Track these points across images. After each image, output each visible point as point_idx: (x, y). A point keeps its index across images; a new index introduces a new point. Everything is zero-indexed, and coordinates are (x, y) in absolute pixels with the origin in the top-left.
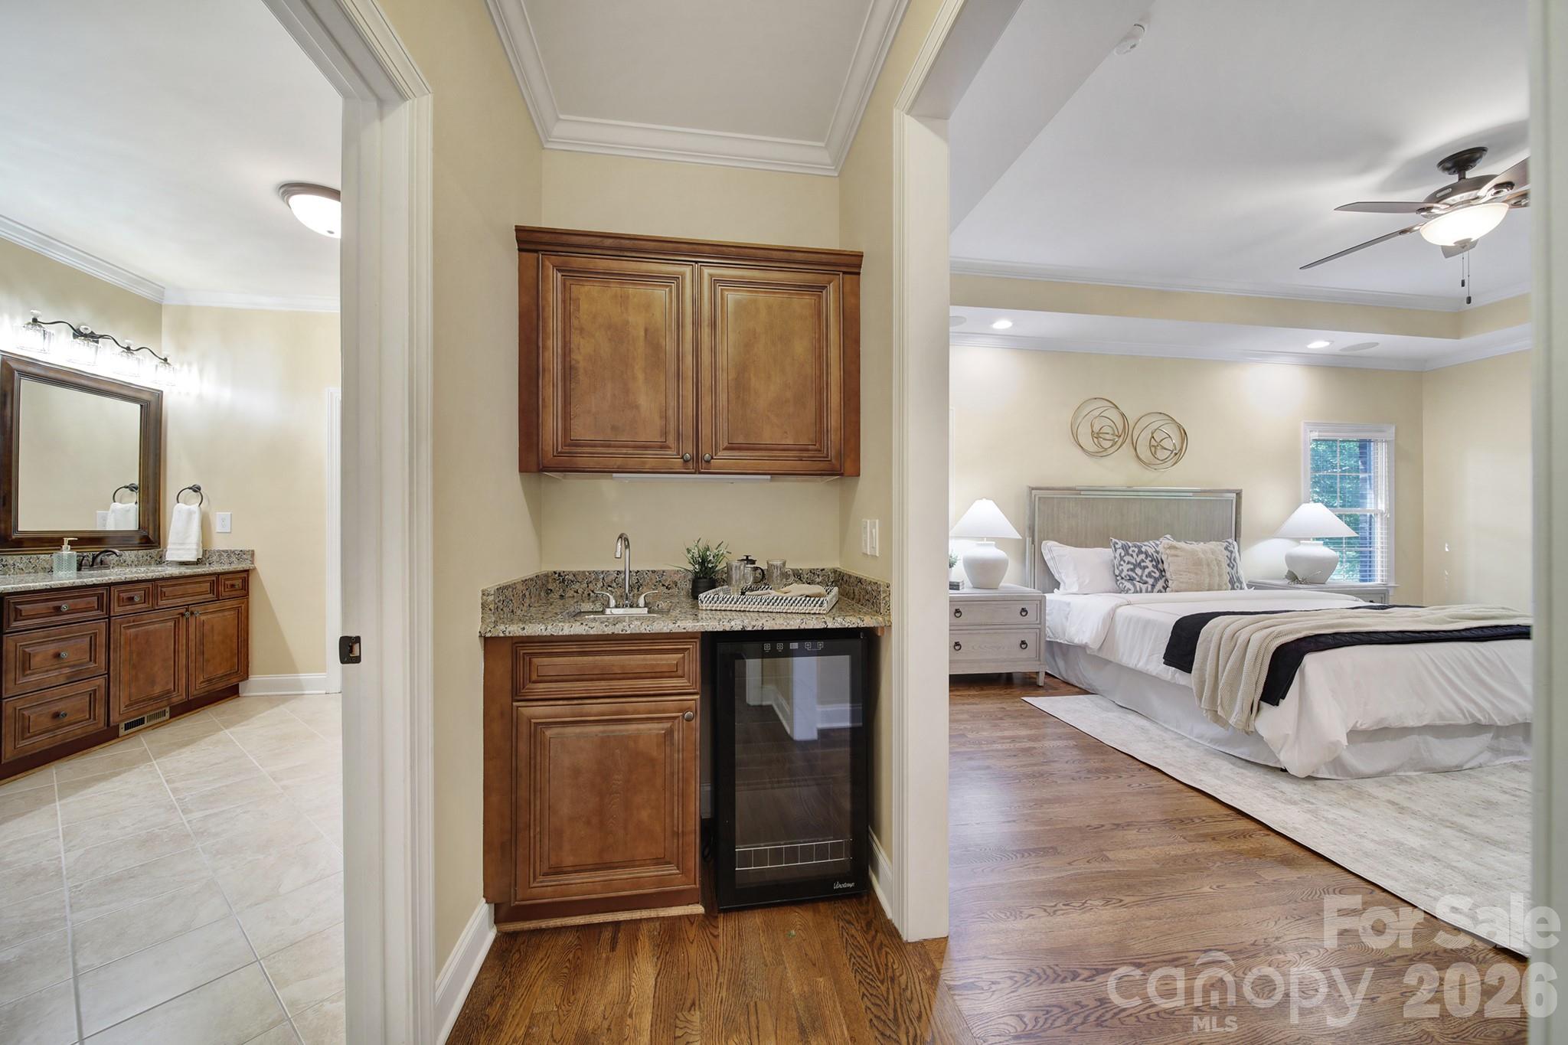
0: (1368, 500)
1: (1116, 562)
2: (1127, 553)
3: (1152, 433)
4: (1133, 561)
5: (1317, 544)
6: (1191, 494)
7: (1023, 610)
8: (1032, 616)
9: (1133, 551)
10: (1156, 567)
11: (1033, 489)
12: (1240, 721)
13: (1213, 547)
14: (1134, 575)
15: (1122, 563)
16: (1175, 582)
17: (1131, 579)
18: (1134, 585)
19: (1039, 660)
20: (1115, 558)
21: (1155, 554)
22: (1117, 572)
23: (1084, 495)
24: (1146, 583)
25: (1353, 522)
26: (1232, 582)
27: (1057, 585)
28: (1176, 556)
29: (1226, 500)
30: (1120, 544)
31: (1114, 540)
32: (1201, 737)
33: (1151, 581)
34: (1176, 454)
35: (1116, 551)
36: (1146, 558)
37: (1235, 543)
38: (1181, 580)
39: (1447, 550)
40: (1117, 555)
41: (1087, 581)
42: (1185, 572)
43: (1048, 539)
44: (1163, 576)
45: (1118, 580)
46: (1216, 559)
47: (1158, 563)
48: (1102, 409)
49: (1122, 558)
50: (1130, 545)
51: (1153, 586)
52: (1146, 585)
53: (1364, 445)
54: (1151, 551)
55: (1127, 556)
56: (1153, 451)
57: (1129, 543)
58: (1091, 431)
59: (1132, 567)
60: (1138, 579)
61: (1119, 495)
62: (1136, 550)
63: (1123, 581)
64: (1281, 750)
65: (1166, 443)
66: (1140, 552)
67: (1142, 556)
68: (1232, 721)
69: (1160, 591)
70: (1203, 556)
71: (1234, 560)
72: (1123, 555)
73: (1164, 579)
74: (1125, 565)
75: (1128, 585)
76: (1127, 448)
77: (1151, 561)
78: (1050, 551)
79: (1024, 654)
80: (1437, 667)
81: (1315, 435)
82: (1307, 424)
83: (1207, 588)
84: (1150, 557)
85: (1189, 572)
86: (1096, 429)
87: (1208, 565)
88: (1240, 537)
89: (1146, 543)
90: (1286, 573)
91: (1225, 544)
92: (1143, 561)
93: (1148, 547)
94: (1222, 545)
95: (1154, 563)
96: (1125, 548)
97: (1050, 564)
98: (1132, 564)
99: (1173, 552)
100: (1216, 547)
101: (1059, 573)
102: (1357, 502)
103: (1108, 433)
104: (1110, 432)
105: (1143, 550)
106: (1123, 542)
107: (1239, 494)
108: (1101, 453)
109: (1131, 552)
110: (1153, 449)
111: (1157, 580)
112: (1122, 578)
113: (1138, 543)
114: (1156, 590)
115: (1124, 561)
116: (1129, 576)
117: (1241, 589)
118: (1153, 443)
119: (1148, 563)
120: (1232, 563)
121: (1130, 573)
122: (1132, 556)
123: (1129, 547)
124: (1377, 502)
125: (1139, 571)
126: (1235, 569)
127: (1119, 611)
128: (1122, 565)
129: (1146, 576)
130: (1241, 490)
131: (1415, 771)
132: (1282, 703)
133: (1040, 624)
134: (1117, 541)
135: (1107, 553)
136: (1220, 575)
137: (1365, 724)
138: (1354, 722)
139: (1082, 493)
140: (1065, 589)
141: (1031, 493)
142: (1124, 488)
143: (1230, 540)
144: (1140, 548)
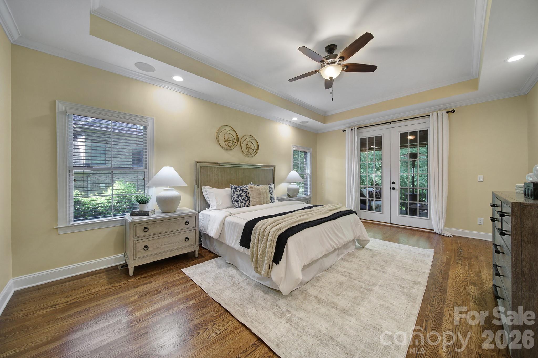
0: (306, 170)
1: (232, 194)
2: (236, 191)
3: (247, 143)
4: (238, 194)
5: (295, 184)
6: (260, 167)
7: (187, 222)
8: (191, 224)
9: (238, 190)
10: (246, 196)
11: (198, 162)
12: (265, 273)
13: (265, 187)
14: (238, 200)
15: (234, 195)
16: (252, 202)
17: (237, 201)
18: (238, 204)
19: (196, 245)
20: (232, 192)
21: (246, 190)
22: (233, 199)
23: (221, 166)
24: (242, 202)
25: (303, 177)
26: (271, 199)
27: (208, 206)
28: (253, 191)
29: (271, 169)
30: (233, 186)
31: (231, 185)
32: (254, 277)
33: (244, 202)
34: (255, 151)
35: (232, 189)
36: (243, 192)
37: (273, 184)
38: (254, 201)
39: (322, 185)
40: (233, 192)
41: (221, 203)
42: (256, 197)
43: (205, 185)
44: (249, 199)
45: (233, 202)
46: (266, 192)
47: (247, 194)
48: (228, 130)
49: (234, 193)
50: (237, 187)
51: (245, 204)
52: (242, 204)
53: (305, 153)
54: (244, 189)
55: (236, 192)
56: (248, 150)
57: (237, 186)
58: (223, 139)
59: (238, 196)
60: (240, 201)
61: (235, 166)
62: (239, 189)
63: (235, 202)
64: (280, 284)
65: (252, 147)
66: (241, 190)
67: (241, 192)
68: (262, 273)
69: (247, 206)
70: (262, 191)
71: (272, 191)
72: (234, 191)
73: (249, 200)
74: (235, 195)
75: (236, 204)
76: (238, 148)
77: (244, 193)
78: (206, 190)
79: (187, 243)
80: (326, 232)
81: (294, 149)
82: (293, 145)
83: (262, 203)
84: (244, 192)
85: (257, 197)
86: (226, 138)
87: (263, 194)
88: (275, 182)
89: (243, 186)
90: (287, 194)
91: (270, 185)
92: (241, 193)
93: (244, 188)
94: (268, 186)
95: (246, 194)
96: (235, 188)
97: (206, 197)
98: (238, 195)
99: (252, 189)
100: (266, 186)
101: (209, 200)
102: (304, 171)
103: (230, 141)
104: (231, 140)
105: (242, 189)
106: (235, 186)
107: (274, 167)
108: (228, 149)
109: (237, 190)
110: (248, 149)
111: (246, 201)
112: (234, 201)
113: (240, 186)
114: (246, 205)
115: (235, 194)
116: (237, 200)
117: (274, 202)
118: (247, 146)
119: (243, 194)
120: (271, 192)
121: (237, 199)
122: (238, 191)
123: (237, 188)
124: (308, 171)
125: (240, 198)
126: (272, 194)
127: (226, 219)
128: (234, 196)
129: (243, 200)
130: (275, 166)
131: (320, 273)
132: (280, 262)
133: (196, 227)
134: (232, 185)
135: (229, 190)
136: (267, 198)
137: (307, 262)
138: (304, 264)
139: (220, 165)
140: (211, 208)
141: (197, 164)
142: (237, 164)
143: (271, 184)
144: (240, 188)
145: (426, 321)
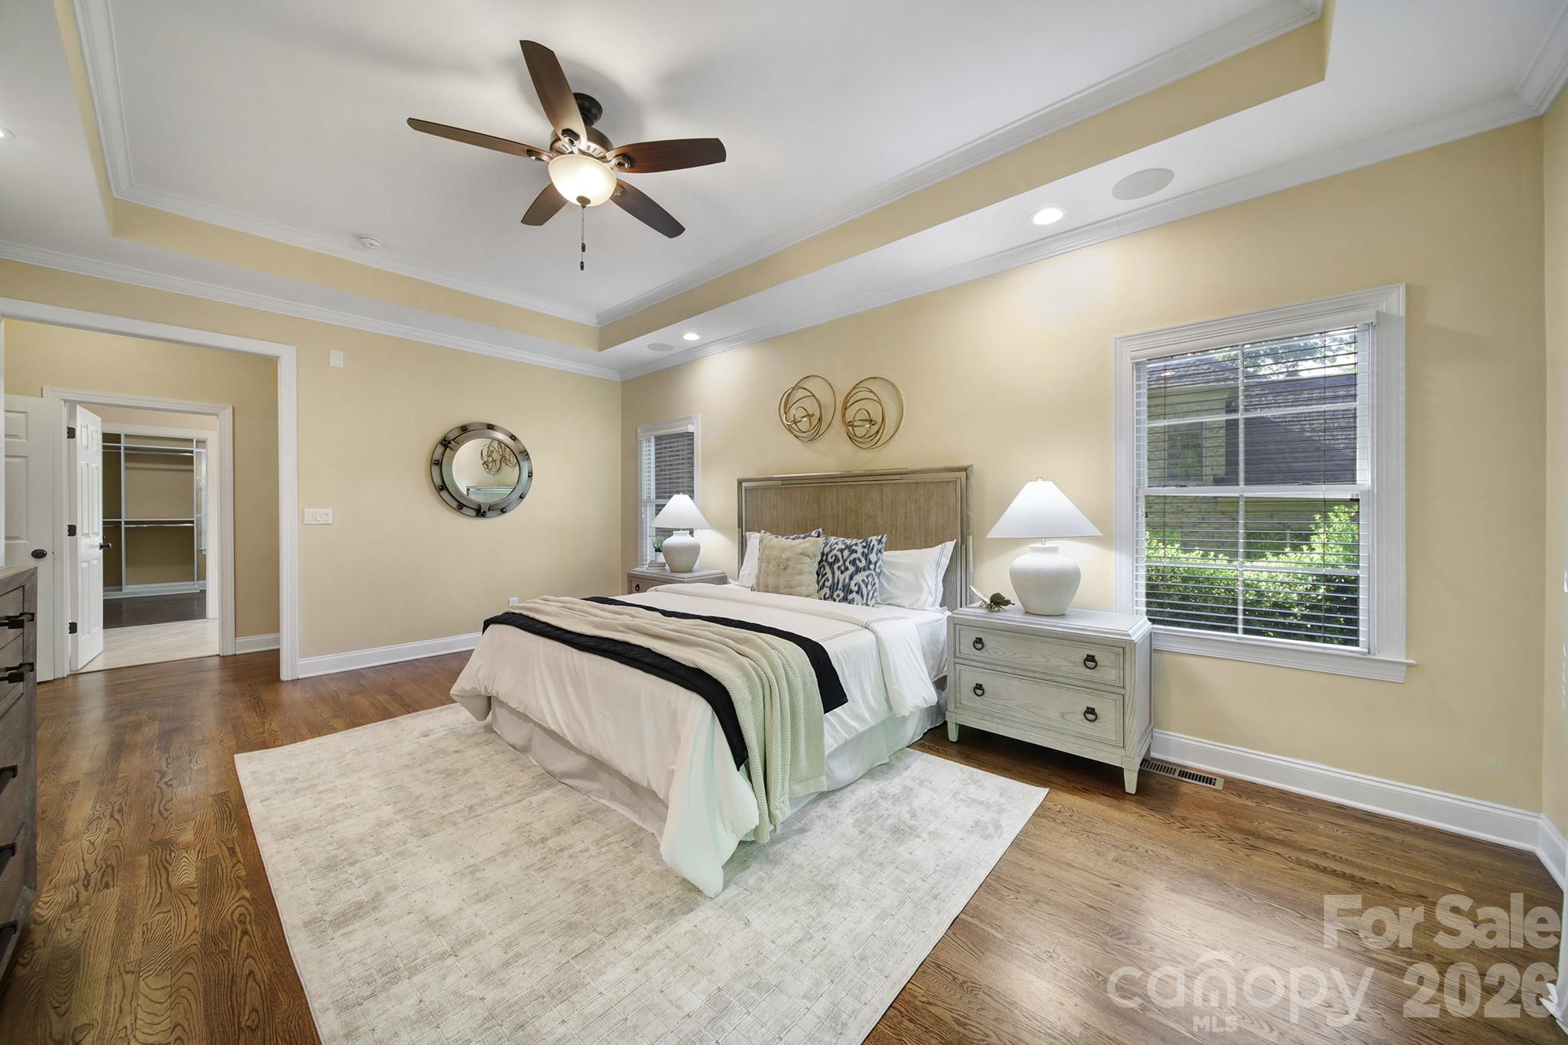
145: (240, 862)
